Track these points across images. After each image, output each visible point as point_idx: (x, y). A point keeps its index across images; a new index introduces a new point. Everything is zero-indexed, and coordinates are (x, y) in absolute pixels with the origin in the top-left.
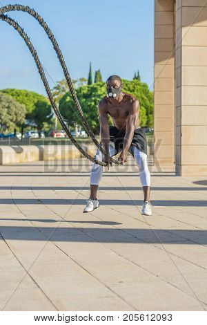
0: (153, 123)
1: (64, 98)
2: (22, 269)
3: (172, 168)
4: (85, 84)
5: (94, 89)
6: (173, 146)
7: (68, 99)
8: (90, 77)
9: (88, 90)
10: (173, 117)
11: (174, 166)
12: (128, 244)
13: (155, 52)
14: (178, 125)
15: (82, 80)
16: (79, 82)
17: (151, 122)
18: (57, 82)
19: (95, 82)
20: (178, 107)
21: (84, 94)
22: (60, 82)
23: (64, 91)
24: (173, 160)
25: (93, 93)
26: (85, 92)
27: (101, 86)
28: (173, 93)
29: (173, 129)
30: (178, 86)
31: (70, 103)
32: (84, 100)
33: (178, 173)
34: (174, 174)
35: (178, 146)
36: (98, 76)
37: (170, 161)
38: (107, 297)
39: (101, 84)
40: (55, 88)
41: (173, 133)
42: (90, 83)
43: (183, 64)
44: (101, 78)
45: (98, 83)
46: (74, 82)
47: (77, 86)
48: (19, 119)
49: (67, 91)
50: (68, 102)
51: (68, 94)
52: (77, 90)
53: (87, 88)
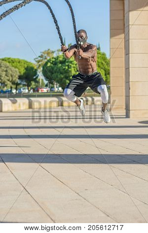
0: (110, 81)
1: (46, 63)
2: (17, 182)
3: (123, 112)
4: (61, 54)
6: (124, 97)
7: (49, 64)
10: (124, 76)
11: (125, 111)
12: (92, 164)
13: (110, 29)
14: (127, 82)
16: (57, 52)
17: (108, 81)
18: (41, 52)
20: (127, 69)
21: (60, 61)
22: (43, 53)
23: (46, 58)
24: (124, 107)
25: (67, 60)
26: (61, 59)
28: (124, 59)
29: (124, 85)
30: (127, 54)
31: (50, 68)
32: (60, 65)
33: (127, 116)
34: (125, 117)
35: (128, 97)
37: (122, 108)
38: (76, 200)
40: (39, 57)
41: (124, 88)
43: (130, 38)
46: (53, 52)
47: (55, 55)
48: (14, 79)
49: (48, 58)
50: (49, 67)
51: (49, 61)
52: (55, 58)
53: (62, 57)
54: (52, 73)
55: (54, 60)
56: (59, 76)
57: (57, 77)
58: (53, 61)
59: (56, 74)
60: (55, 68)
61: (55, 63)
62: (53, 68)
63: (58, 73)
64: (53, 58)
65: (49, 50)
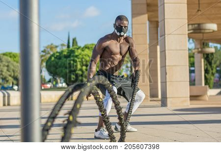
1: (50, 58)
4: (65, 48)
5: (73, 51)
7: (53, 58)
8: (69, 42)
9: (68, 53)
15: (63, 45)
16: (60, 47)
18: (44, 47)
19: (73, 46)
21: (65, 55)
22: (46, 47)
23: (49, 53)
25: (72, 55)
26: (65, 53)
27: (78, 49)
30: (162, 35)
31: (55, 62)
32: (65, 59)
36: (75, 42)
39: (77, 47)
40: (42, 51)
42: (68, 46)
43: (165, 18)
44: (76, 43)
45: (75, 47)
46: (57, 47)
48: (16, 74)
49: (52, 53)
50: (53, 61)
51: (53, 55)
52: (59, 53)
53: (67, 51)
54: (57, 68)
55: (58, 54)
56: (64, 71)
57: (62, 71)
58: (57, 56)
59: (61, 69)
60: (60, 63)
61: (59, 58)
62: (57, 63)
63: (62, 67)
64: (57, 52)
65: (52, 44)
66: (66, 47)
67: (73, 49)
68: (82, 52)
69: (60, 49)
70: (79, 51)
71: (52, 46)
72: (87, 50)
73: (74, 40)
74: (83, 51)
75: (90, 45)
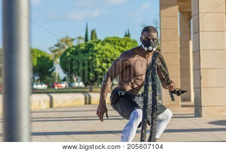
1: (65, 53)
4: (82, 42)
5: (91, 46)
7: (68, 54)
8: (86, 36)
9: (86, 47)
15: (80, 38)
16: (77, 40)
18: (58, 40)
19: (91, 39)
21: (82, 50)
22: (60, 41)
23: (64, 48)
25: (90, 49)
26: (83, 48)
27: (97, 43)
31: (70, 58)
36: (94, 35)
39: (97, 41)
40: (56, 45)
42: (86, 40)
44: (96, 36)
45: (94, 40)
46: (73, 40)
47: (75, 44)
49: (67, 47)
50: (68, 57)
51: (68, 50)
52: (76, 47)
53: (85, 45)
55: (74, 49)
58: (73, 51)
60: (76, 58)
61: (75, 53)
62: (73, 59)
64: (73, 47)
65: (67, 37)
66: (84, 40)
67: (92, 43)
68: (103, 47)
69: (77, 42)
70: (99, 45)
71: (68, 39)
72: (108, 44)
73: (93, 32)
74: (103, 45)
75: (112, 38)
